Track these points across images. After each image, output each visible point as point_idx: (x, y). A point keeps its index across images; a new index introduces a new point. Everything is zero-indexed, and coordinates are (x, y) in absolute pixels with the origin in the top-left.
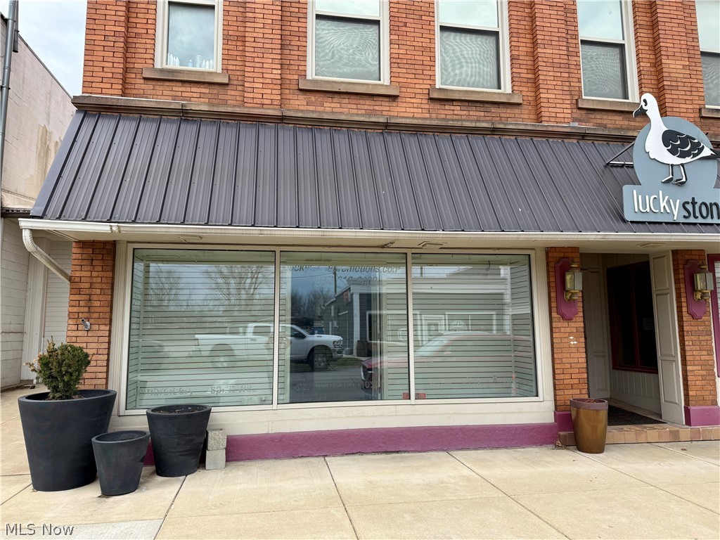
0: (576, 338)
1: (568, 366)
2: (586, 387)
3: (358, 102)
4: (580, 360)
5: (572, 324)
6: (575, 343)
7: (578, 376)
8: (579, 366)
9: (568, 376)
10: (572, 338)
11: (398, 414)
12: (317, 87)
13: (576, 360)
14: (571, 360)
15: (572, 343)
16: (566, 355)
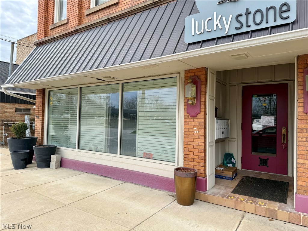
0: (198, 129)
1: (192, 147)
2: (203, 162)
3: (103, 13)
4: (200, 144)
5: (196, 120)
6: (198, 132)
7: (198, 154)
8: (199, 147)
9: (192, 153)
10: (195, 129)
11: (113, 160)
12: (91, 11)
13: (197, 144)
14: (194, 143)
15: (195, 132)
16: (190, 140)
